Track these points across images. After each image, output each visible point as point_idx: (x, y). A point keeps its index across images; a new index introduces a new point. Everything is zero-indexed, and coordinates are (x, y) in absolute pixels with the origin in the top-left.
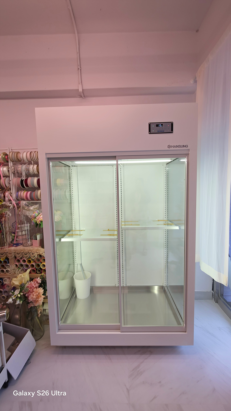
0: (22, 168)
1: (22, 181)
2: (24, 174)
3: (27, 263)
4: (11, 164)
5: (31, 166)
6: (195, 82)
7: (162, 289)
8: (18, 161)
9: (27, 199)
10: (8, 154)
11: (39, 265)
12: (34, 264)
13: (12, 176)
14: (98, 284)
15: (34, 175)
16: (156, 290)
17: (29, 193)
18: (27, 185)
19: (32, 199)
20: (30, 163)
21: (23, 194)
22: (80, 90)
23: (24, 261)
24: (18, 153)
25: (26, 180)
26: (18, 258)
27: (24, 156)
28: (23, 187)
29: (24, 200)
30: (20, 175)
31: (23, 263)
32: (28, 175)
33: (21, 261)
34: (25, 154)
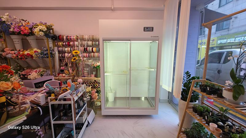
0: (85, 43)
1: (85, 48)
2: (86, 45)
3: (89, 84)
4: (79, 41)
5: (89, 42)
6: (164, 6)
7: (146, 98)
8: (83, 39)
9: (87, 57)
10: (78, 36)
11: (94, 85)
12: (92, 84)
13: (80, 46)
14: (117, 96)
15: (90, 46)
16: (143, 99)
17: (88, 54)
18: (87, 51)
19: (89, 57)
20: (88, 41)
21: (85, 54)
22: (113, 8)
23: (88, 83)
24: (83, 36)
25: (87, 48)
26: (86, 82)
27: (86, 37)
28: (85, 51)
29: (85, 57)
30: (84, 46)
31: (87, 84)
32: (88, 46)
33: (87, 83)
34: (86, 36)
